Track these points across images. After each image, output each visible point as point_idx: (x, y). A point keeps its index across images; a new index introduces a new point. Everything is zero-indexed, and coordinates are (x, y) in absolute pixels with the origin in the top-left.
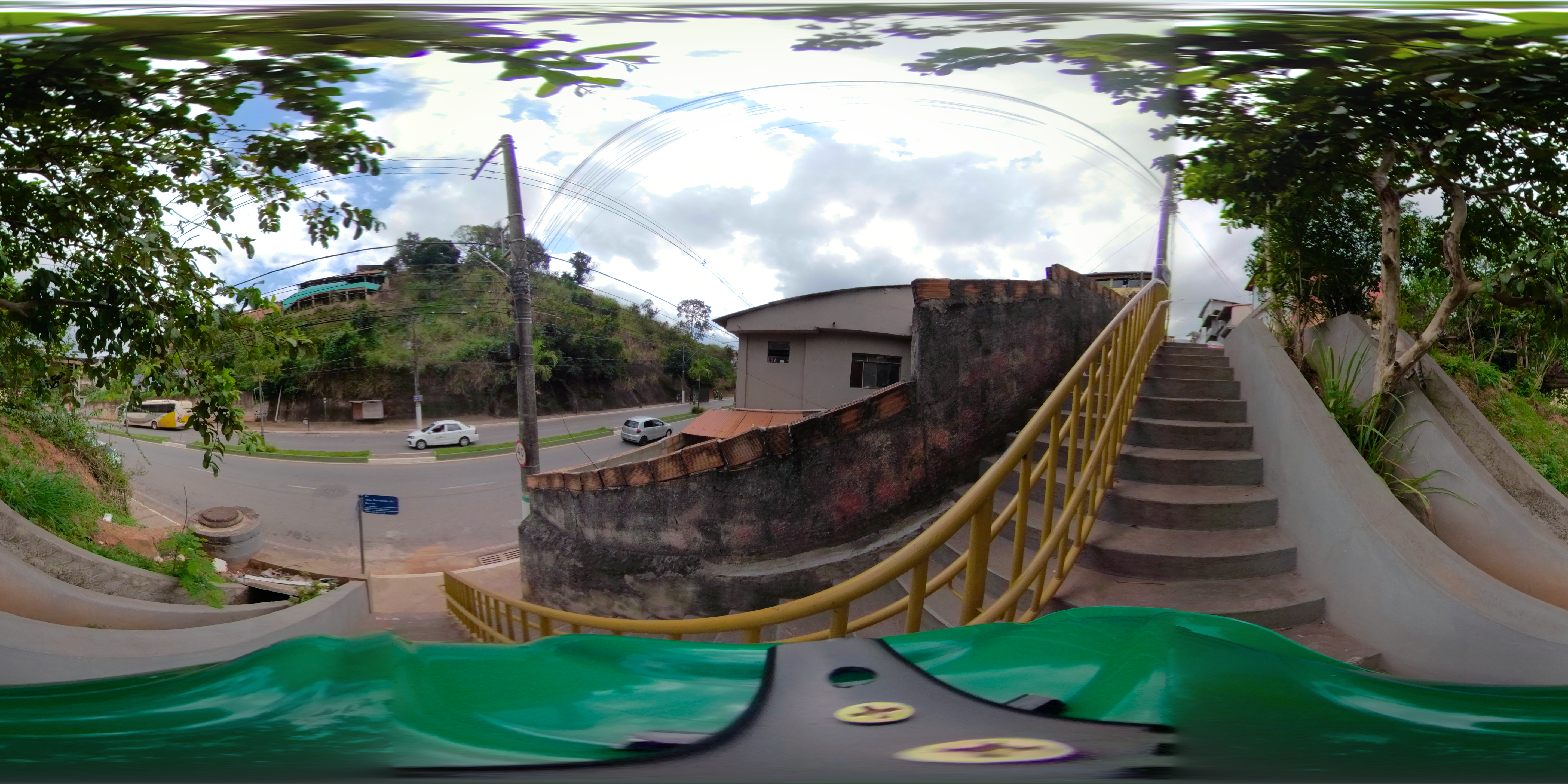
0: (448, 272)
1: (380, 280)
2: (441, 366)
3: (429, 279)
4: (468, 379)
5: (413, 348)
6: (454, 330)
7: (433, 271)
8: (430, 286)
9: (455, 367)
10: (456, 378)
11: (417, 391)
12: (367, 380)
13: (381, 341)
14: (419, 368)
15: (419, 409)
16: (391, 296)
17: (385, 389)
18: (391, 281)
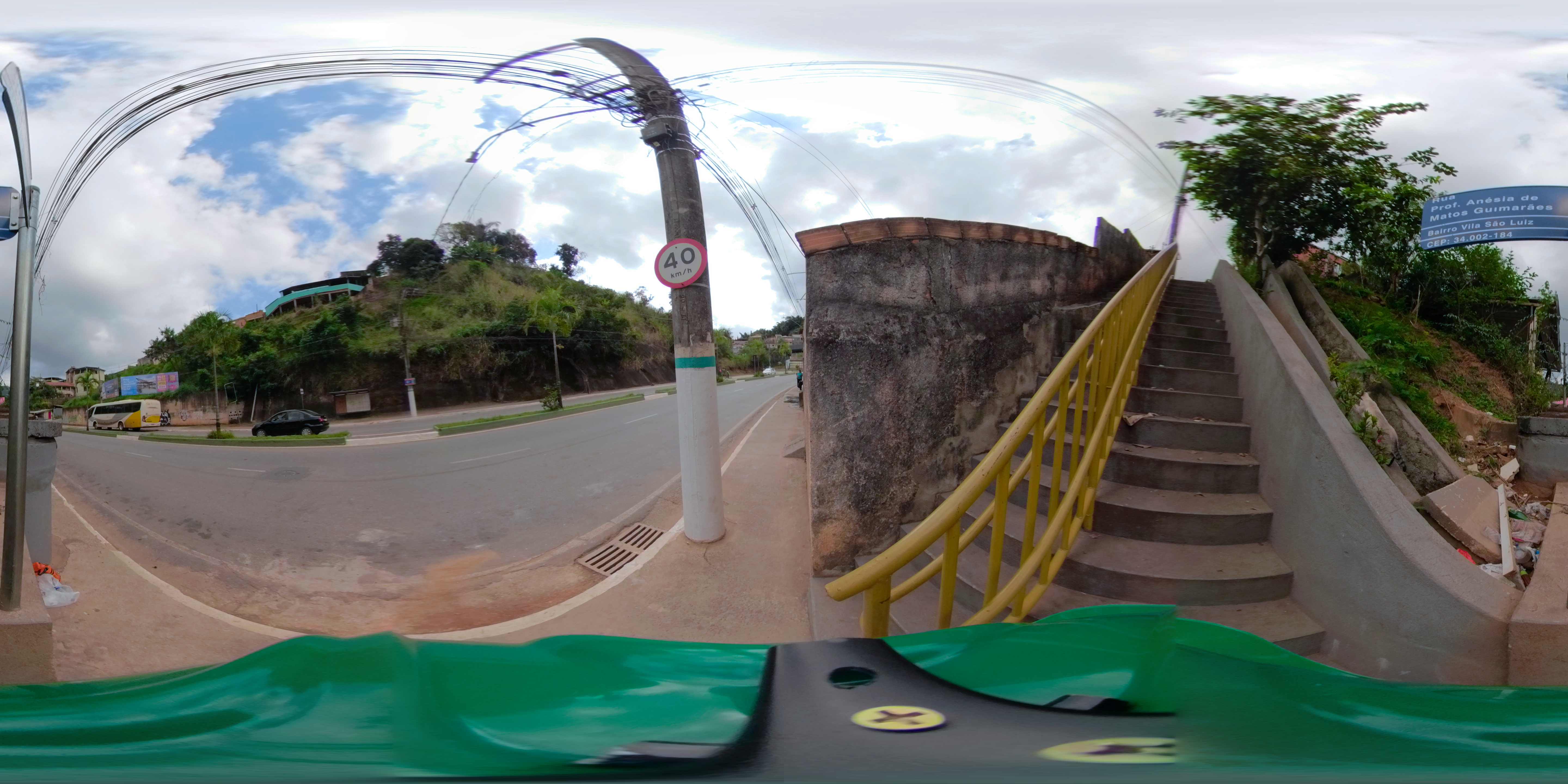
0: (433, 269)
1: (363, 282)
2: (433, 349)
3: (414, 277)
4: (465, 363)
6: (444, 319)
7: (418, 268)
8: (415, 283)
9: (450, 350)
10: (452, 363)
11: (408, 374)
12: (351, 370)
13: (365, 333)
14: (409, 351)
15: (411, 395)
16: (375, 295)
17: (370, 379)
18: (374, 282)
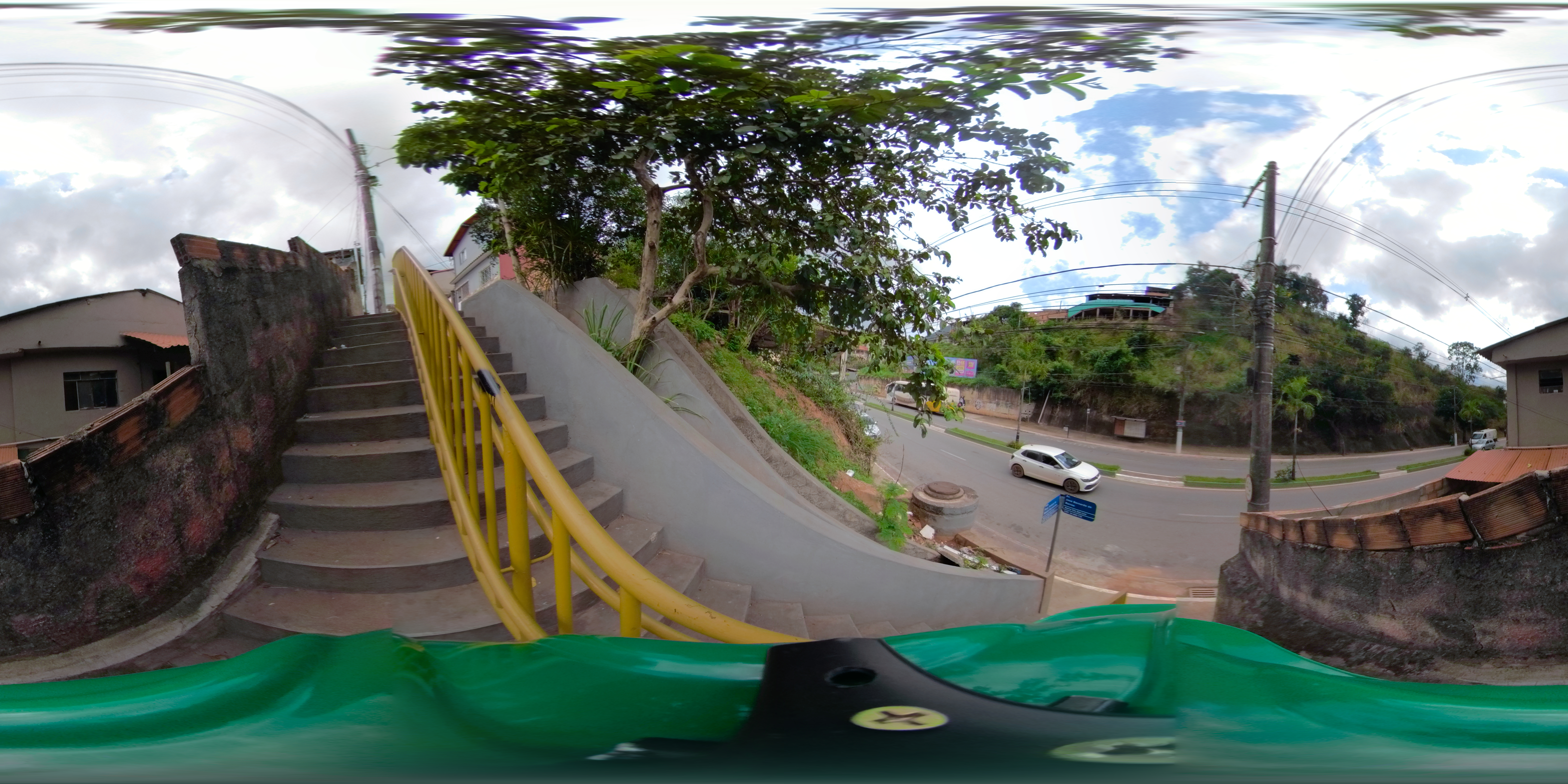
0: (1230, 304)
1: (1165, 303)
2: (1208, 395)
3: (1212, 309)
4: (1234, 411)
5: (1182, 373)
6: (1227, 361)
7: (1217, 302)
8: (1211, 316)
9: (1223, 397)
10: (1223, 408)
11: (1180, 417)
12: (1134, 399)
13: (1155, 363)
14: (1186, 394)
15: (1180, 434)
16: (1173, 321)
17: (1150, 410)
18: (1175, 305)
